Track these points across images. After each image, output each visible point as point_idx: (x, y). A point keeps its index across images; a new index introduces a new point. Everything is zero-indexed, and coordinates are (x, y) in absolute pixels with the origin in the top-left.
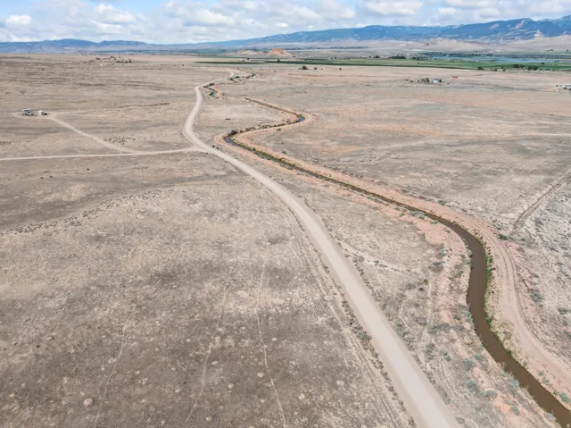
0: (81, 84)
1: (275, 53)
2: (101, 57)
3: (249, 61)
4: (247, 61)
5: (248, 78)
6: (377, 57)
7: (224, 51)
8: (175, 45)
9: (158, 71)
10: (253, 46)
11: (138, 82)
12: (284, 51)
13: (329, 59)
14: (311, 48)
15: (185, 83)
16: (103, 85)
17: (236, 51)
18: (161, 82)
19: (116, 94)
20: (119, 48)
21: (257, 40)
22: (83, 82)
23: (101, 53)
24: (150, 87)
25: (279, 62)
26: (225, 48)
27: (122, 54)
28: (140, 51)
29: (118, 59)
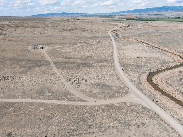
0: (63, 30)
1: (130, 16)
2: (72, 18)
3: (121, 19)
4: (120, 19)
5: (127, 27)
6: (168, 18)
7: (110, 16)
8: (95, 14)
9: (91, 24)
10: (120, 14)
11: (85, 29)
12: (133, 16)
13: (150, 18)
14: (141, 15)
15: (103, 29)
16: (71, 30)
17: (115, 16)
18: (93, 29)
19: (76, 35)
20: (78, 15)
21: (121, 12)
22: (64, 28)
23: (72, 16)
24: (90, 31)
25: (132, 20)
26: (111, 15)
27: (78, 17)
28: (84, 16)
29: (78, 19)
